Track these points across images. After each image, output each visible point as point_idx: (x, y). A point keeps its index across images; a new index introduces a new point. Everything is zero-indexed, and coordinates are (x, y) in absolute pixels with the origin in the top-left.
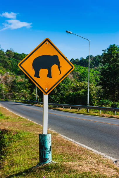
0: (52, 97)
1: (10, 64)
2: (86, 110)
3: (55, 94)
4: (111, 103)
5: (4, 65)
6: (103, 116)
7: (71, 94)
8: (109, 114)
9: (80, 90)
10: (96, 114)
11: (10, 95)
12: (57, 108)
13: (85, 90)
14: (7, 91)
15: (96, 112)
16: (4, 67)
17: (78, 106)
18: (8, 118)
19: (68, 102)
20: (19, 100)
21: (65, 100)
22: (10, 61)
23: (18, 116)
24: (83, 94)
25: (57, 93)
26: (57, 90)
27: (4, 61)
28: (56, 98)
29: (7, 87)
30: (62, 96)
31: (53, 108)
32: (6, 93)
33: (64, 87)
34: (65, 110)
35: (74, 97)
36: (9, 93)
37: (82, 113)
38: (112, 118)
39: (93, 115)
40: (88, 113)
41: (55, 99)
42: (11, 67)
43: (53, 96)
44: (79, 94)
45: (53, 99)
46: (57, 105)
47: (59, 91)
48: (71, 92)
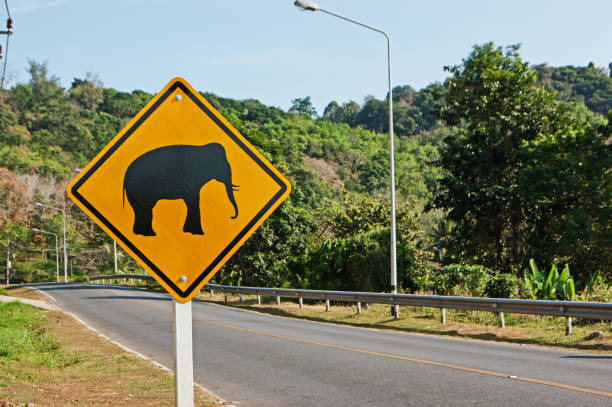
0: (257, 258)
1: (89, 134)
2: (389, 309)
3: (266, 249)
4: (486, 278)
5: (64, 139)
6: (453, 333)
7: (330, 246)
8: (477, 321)
9: (366, 229)
10: (429, 325)
11: (93, 256)
12: (274, 306)
13: (382, 228)
14: (81, 240)
15: (427, 317)
16: (65, 148)
17: (356, 296)
18: (77, 362)
19: (318, 277)
20: (128, 277)
21: (309, 273)
22: (87, 125)
23: (119, 351)
24: (377, 244)
25: (275, 243)
26: (276, 233)
27: (63, 122)
28: (270, 263)
29: (79, 228)
30: (296, 254)
31: (259, 305)
32: (78, 251)
33: (300, 220)
34: (306, 314)
35: (340, 258)
36: (90, 251)
37: (373, 321)
38: (486, 342)
39: (415, 330)
40: (396, 324)
41: (267, 268)
42: (93, 147)
43: (261, 255)
44: (361, 247)
45: (261, 267)
46: (277, 292)
47: (282, 235)
48: (329, 238)
